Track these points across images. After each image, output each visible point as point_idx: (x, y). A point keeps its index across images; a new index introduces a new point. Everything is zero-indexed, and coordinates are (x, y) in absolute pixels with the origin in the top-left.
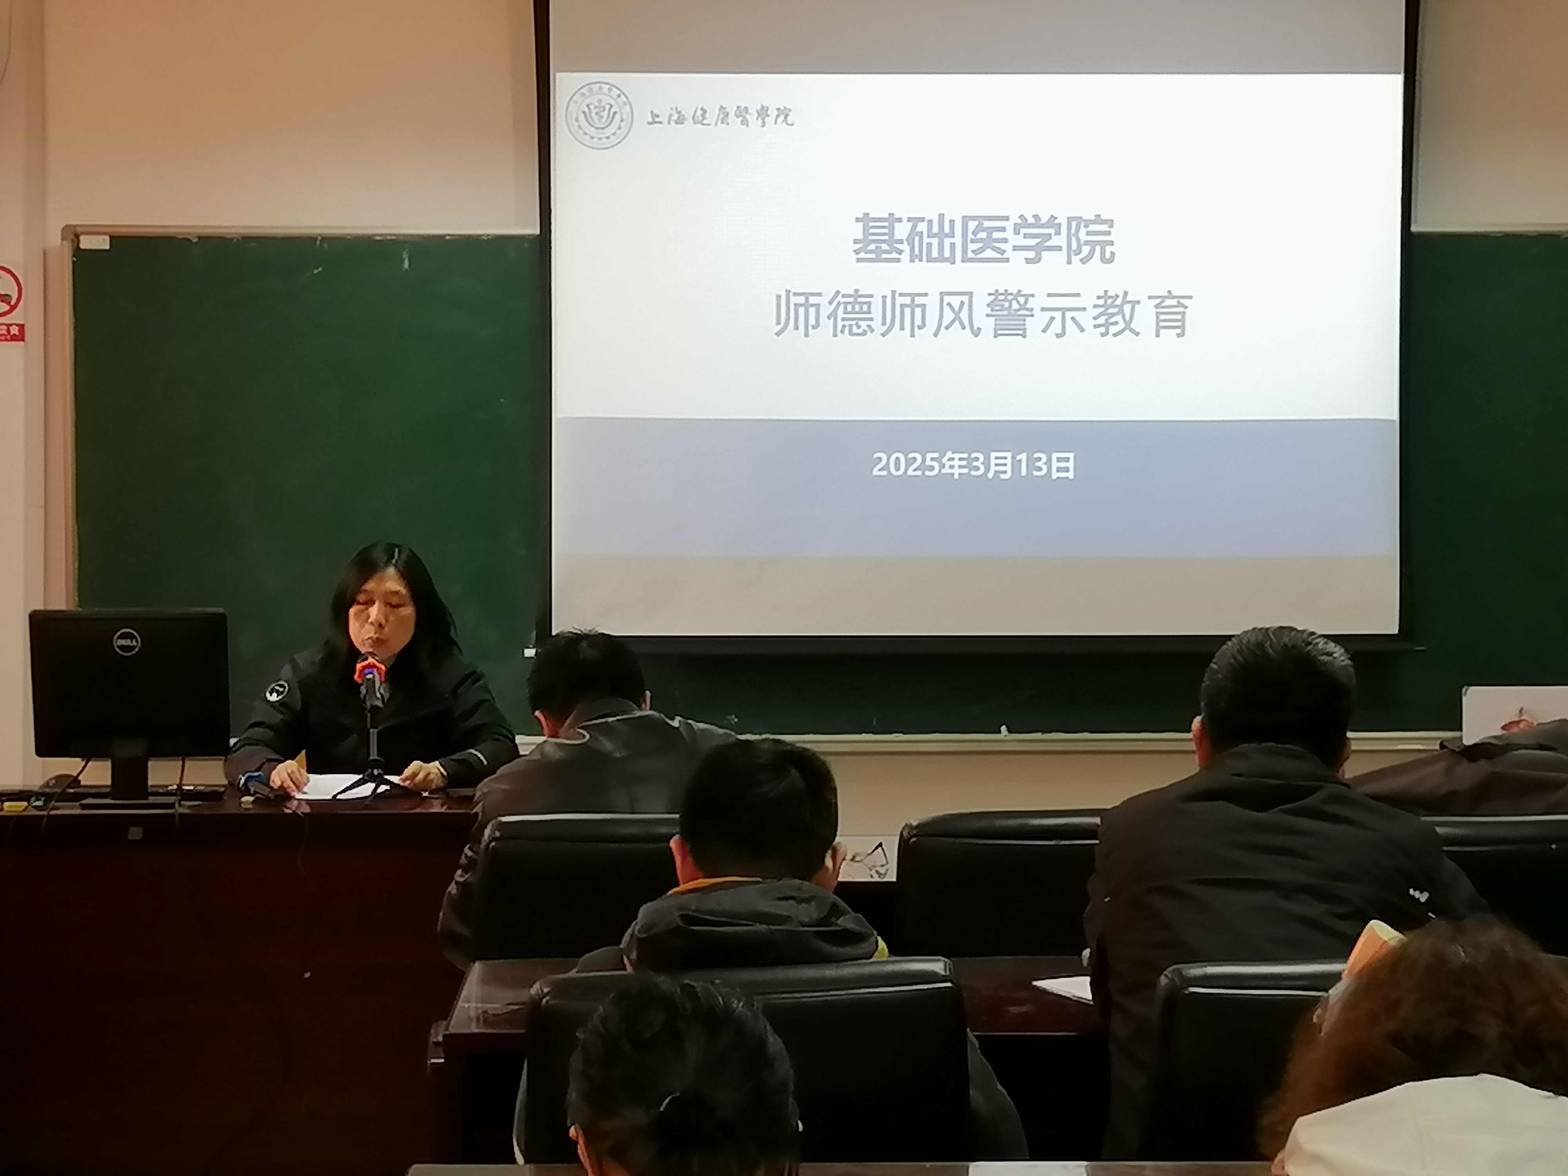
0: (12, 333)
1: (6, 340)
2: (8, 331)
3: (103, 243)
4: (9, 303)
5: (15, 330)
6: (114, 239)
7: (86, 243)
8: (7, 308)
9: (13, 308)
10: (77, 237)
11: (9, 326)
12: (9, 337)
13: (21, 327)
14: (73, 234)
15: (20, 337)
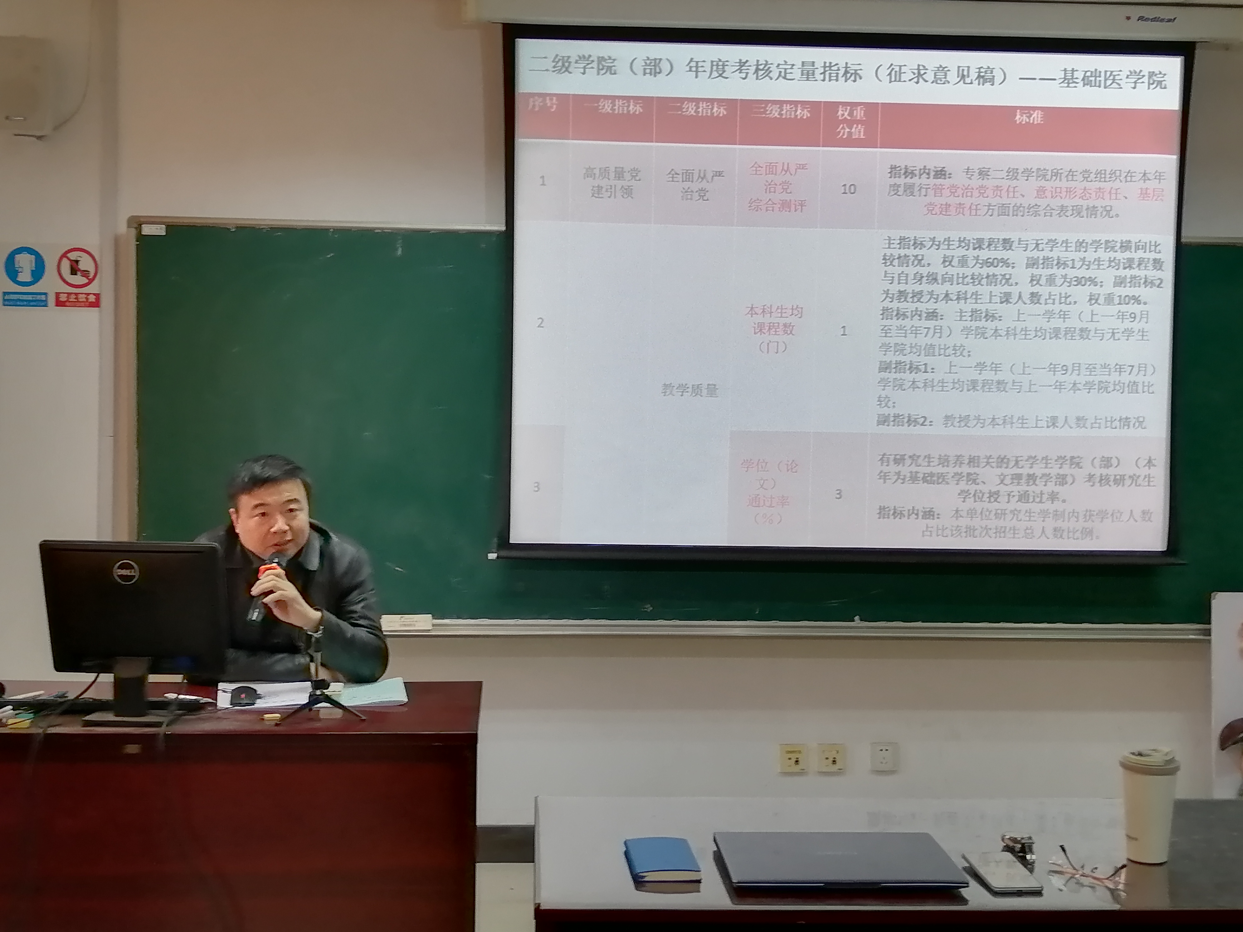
0: (90, 301)
1: (85, 306)
2: (87, 299)
3: (159, 230)
4: (87, 277)
5: (92, 298)
6: (170, 228)
7: (147, 230)
9: (91, 281)
10: (140, 225)
11: (88, 294)
12: (88, 303)
13: (97, 296)
14: (137, 223)
15: (96, 304)
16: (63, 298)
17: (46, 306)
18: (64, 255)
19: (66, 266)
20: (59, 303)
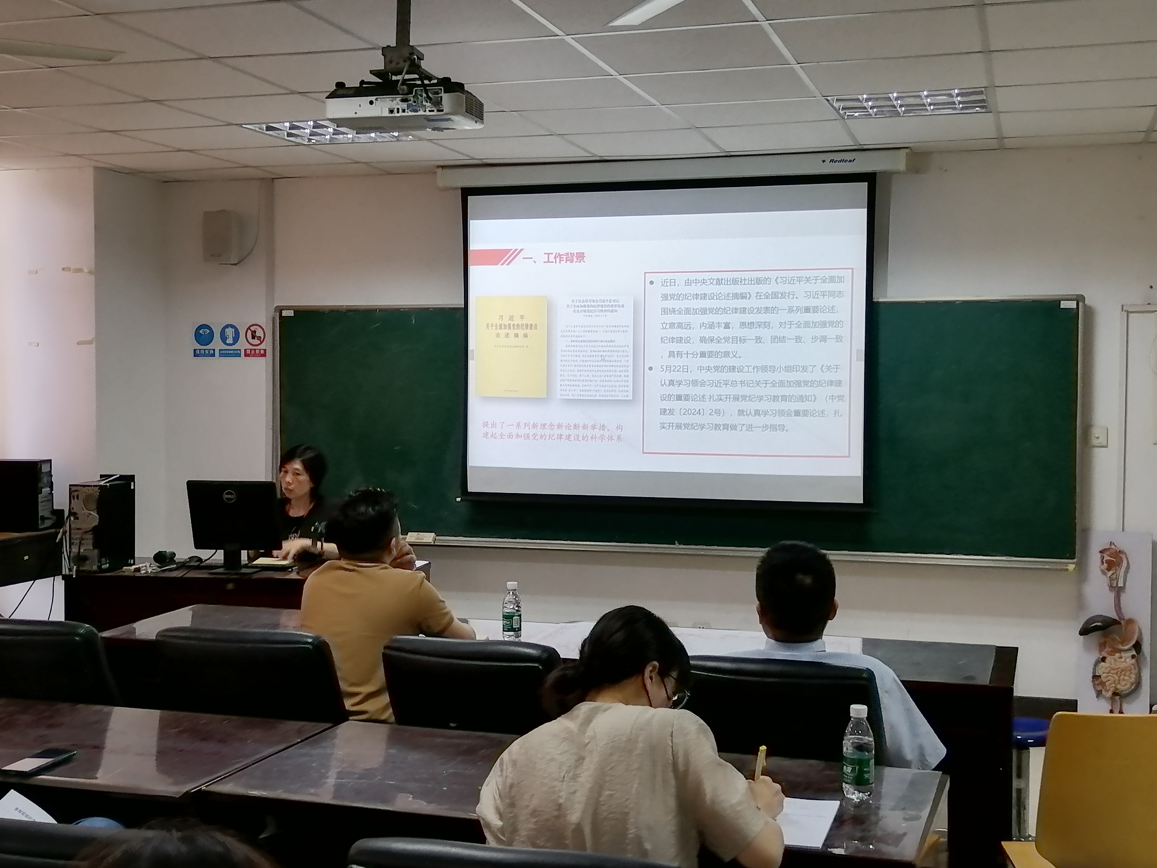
0: (261, 353)
1: (259, 356)
2: (260, 352)
3: (291, 313)
4: (260, 341)
5: (262, 352)
6: (295, 312)
7: (285, 313)
8: (260, 342)
9: (262, 343)
10: (281, 311)
11: (260, 350)
12: (260, 355)
13: (265, 350)
14: (280, 310)
15: (264, 355)
16: (248, 352)
17: (240, 356)
18: (249, 328)
19: (249, 333)
20: (246, 355)
